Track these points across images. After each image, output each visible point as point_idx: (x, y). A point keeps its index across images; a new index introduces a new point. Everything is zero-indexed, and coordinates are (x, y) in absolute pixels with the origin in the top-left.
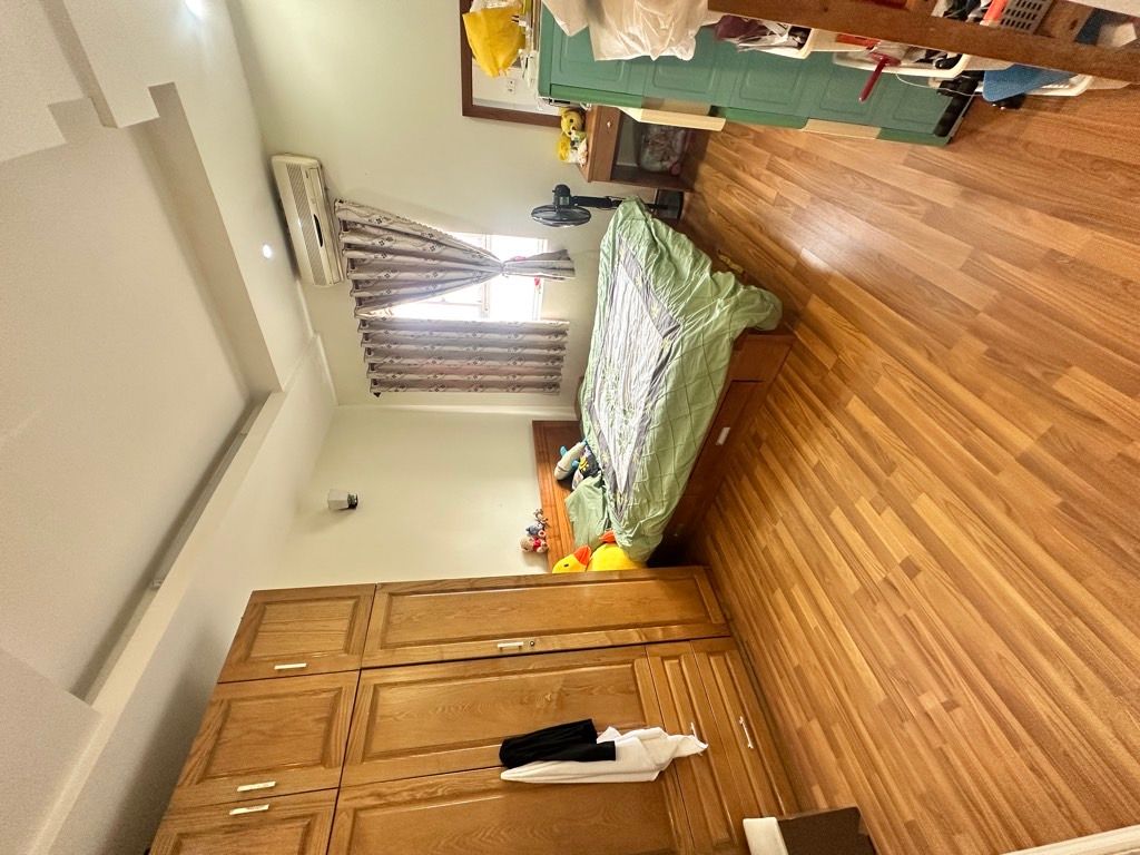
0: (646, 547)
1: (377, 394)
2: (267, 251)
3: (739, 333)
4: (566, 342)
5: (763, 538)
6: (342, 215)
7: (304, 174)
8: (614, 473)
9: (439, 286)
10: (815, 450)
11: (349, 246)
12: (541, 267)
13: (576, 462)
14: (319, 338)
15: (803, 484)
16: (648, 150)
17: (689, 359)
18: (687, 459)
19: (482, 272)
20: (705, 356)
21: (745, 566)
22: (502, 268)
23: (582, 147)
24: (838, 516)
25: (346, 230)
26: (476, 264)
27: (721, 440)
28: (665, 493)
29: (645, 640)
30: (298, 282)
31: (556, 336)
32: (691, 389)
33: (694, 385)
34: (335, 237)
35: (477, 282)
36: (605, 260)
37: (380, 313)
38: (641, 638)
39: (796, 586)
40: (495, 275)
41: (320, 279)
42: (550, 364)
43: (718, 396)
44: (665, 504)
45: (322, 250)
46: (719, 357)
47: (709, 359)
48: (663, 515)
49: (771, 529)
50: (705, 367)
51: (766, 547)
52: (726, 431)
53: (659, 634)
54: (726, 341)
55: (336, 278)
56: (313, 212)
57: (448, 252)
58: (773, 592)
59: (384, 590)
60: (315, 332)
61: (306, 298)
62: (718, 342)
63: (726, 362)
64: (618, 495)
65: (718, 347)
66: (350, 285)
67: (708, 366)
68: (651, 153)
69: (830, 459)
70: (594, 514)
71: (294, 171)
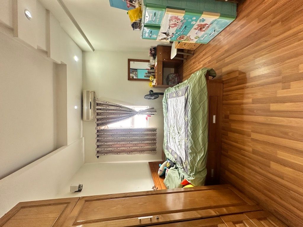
0: (201, 177)
1: (98, 157)
2: (76, 107)
3: (206, 73)
4: (157, 138)
5: (249, 147)
6: (97, 102)
7: (90, 93)
8: (180, 157)
9: (120, 118)
10: (249, 98)
11: (98, 109)
12: (147, 111)
13: (165, 167)
14: (84, 138)
15: (252, 112)
16: (170, 82)
17: (194, 90)
18: (204, 125)
19: (132, 114)
20: (199, 85)
21: (249, 168)
22: (137, 113)
23: (155, 82)
24: (274, 107)
25: (97, 105)
26: (130, 111)
27: (214, 122)
28: (201, 144)
29: (218, 214)
30: (82, 121)
31: (154, 132)
32: (198, 98)
33: (198, 96)
34: (94, 107)
35: (130, 117)
36: (164, 104)
37: (103, 128)
38: (216, 213)
39: (278, 152)
40: (136, 114)
41: (88, 118)
42: (152, 141)
43: (207, 96)
44: (203, 149)
45: (90, 110)
46: (203, 83)
47: (200, 86)
48: (204, 155)
49: (250, 140)
50: (200, 88)
51: (253, 149)
52: (214, 117)
53: (225, 211)
54: (203, 77)
55: (92, 118)
56: (90, 101)
57: (123, 109)
58: (269, 167)
59: (83, 199)
60: (83, 136)
61: (83, 125)
62: (201, 79)
63: (206, 83)
64: (183, 163)
65: (201, 80)
66: (96, 120)
67: (200, 87)
68: (171, 82)
69: (256, 94)
70: (176, 177)
71: (88, 92)
